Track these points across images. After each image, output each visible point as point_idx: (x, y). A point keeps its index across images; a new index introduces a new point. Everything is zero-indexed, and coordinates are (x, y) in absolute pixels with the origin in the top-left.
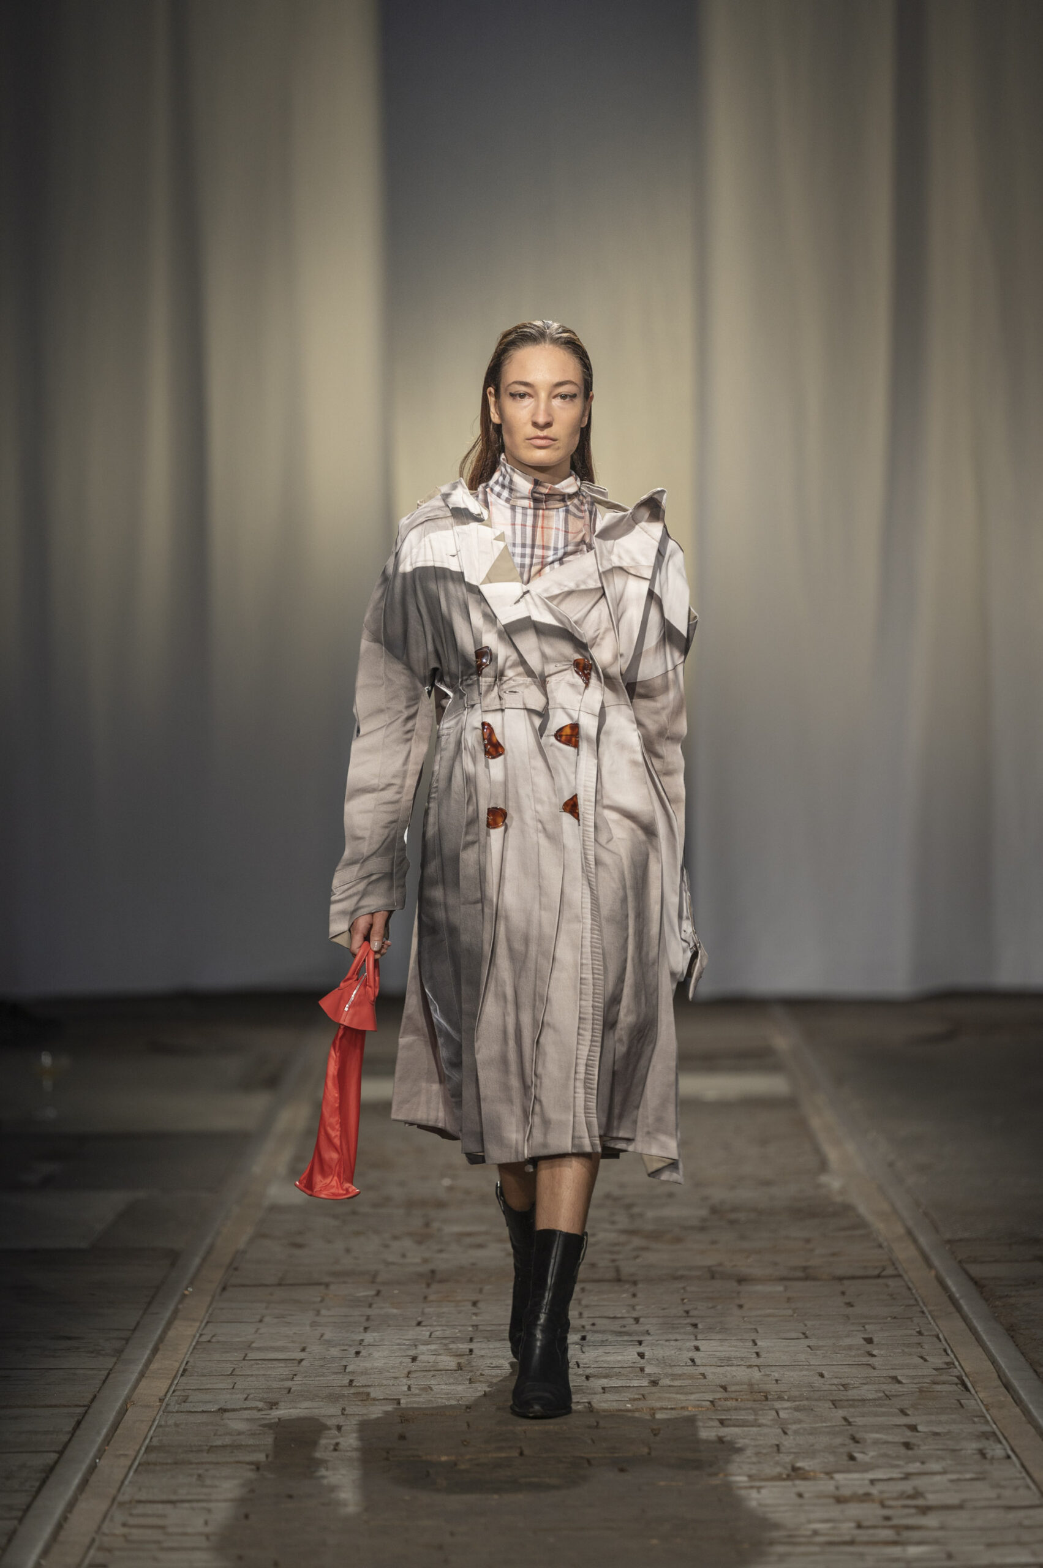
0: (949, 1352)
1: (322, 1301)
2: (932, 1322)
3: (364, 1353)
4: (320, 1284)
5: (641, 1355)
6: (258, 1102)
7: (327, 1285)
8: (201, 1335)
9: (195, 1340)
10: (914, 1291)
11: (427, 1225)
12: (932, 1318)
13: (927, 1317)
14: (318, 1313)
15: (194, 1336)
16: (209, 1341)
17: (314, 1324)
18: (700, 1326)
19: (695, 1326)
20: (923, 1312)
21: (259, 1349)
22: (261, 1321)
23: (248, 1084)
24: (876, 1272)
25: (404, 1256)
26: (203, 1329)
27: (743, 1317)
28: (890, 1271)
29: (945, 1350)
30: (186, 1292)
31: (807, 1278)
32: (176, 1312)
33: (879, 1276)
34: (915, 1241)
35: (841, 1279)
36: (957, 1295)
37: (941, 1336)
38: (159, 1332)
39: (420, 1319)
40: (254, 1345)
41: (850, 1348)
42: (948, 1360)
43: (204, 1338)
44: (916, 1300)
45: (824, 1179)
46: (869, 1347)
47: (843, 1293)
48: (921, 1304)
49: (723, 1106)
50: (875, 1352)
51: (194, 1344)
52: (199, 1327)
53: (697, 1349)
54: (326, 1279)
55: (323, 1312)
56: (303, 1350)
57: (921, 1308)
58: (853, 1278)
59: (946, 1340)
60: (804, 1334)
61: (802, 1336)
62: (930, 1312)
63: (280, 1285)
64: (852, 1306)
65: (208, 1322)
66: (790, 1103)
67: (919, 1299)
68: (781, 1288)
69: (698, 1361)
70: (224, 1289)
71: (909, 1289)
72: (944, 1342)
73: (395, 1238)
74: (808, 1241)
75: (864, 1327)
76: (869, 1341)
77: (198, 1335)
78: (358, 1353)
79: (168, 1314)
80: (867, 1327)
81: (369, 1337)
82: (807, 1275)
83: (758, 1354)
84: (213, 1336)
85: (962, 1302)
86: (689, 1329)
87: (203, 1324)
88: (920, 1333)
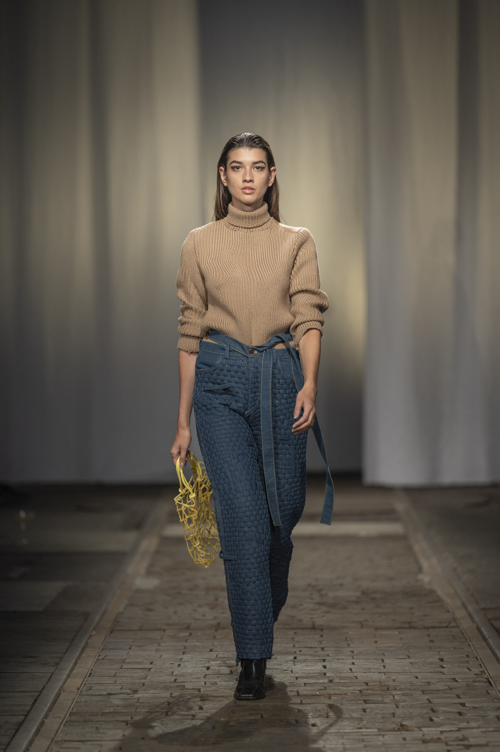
0: (483, 666)
1: (162, 638)
2: (474, 650)
3: (182, 665)
4: (160, 630)
5: (325, 667)
6: (131, 536)
7: (164, 630)
8: (99, 656)
9: (96, 658)
10: (465, 634)
11: (216, 600)
12: (474, 648)
13: (471, 648)
14: (159, 645)
15: (96, 656)
16: (103, 659)
17: (157, 650)
18: (355, 652)
19: (353, 652)
20: (469, 645)
21: (129, 663)
22: (130, 648)
23: (126, 527)
24: (446, 625)
25: (204, 615)
26: (100, 653)
27: (377, 648)
28: (453, 624)
29: (480, 665)
30: (92, 634)
31: (410, 628)
32: (87, 643)
33: (447, 627)
34: (466, 608)
35: (427, 628)
36: (487, 637)
37: (478, 658)
38: (78, 654)
39: (211, 648)
40: (126, 661)
41: (432, 663)
42: (481, 670)
43: (101, 658)
44: (466, 639)
45: (420, 577)
46: (441, 663)
47: (429, 635)
48: (469, 641)
49: (369, 540)
50: (444, 666)
51: (95, 660)
52: (98, 651)
53: (353, 664)
54: (164, 627)
55: (162, 644)
56: (151, 663)
57: (468, 643)
58: (433, 627)
59: (481, 660)
60: (408, 656)
61: (408, 657)
62: (473, 645)
63: (140, 630)
64: (433, 642)
65: (103, 649)
66: (403, 538)
67: (467, 638)
68: (397, 633)
69: (353, 670)
70: (112, 632)
71: (463, 633)
72: (480, 661)
73: (200, 606)
74: (411, 608)
75: (439, 653)
76: (442, 660)
77: (98, 656)
78: (179, 665)
79: (82, 645)
80: (441, 653)
81: (186, 657)
82: (411, 626)
83: (384, 666)
84: (105, 656)
85: (490, 640)
86: (349, 653)
87: (100, 650)
88: (468, 656)
